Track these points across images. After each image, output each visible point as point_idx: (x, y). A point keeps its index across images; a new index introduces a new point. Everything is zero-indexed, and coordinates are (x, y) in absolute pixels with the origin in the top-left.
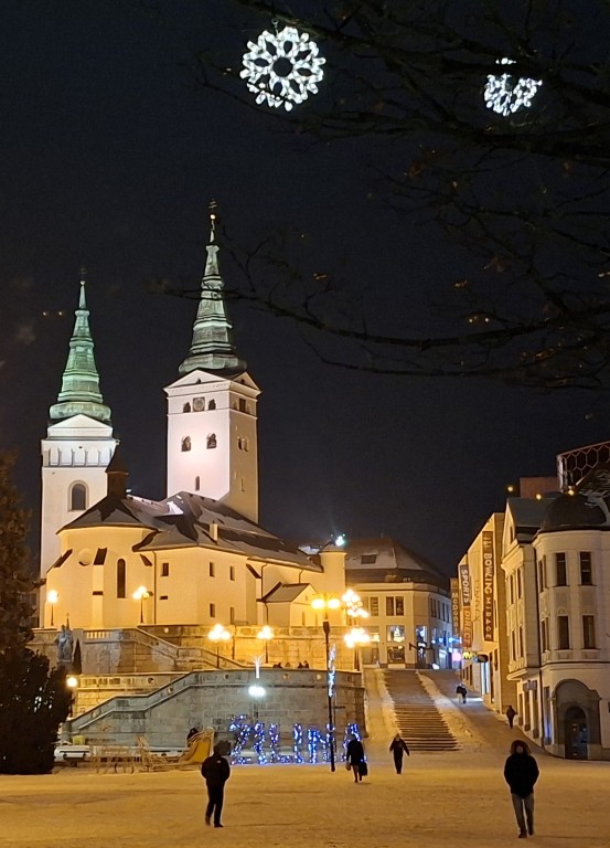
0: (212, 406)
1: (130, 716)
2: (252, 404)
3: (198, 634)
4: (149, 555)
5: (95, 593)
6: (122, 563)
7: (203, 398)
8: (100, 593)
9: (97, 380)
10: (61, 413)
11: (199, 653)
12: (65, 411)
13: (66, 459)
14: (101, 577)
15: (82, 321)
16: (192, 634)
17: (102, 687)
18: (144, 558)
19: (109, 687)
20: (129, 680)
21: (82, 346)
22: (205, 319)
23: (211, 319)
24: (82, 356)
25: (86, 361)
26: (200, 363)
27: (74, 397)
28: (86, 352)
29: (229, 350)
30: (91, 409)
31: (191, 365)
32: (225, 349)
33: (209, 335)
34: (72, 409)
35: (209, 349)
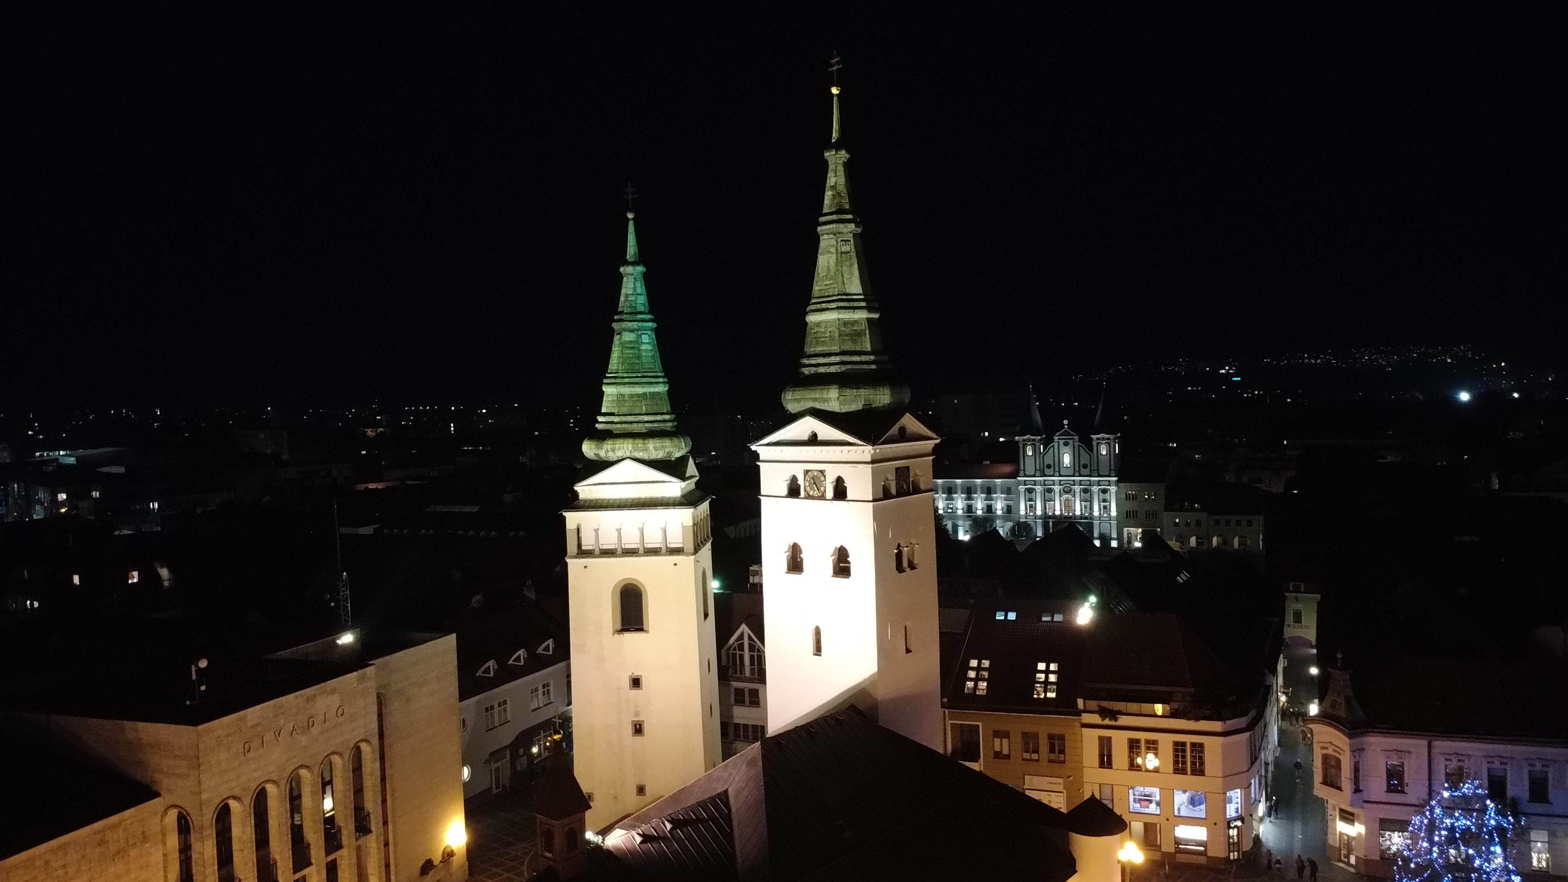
0: (840, 492)
2: (923, 468)
10: (600, 457)
13: (608, 542)
15: (632, 284)
21: (632, 331)
22: (824, 306)
23: (834, 305)
24: (633, 348)
25: (639, 357)
26: (815, 400)
27: (619, 426)
28: (637, 343)
29: (874, 367)
30: (646, 450)
31: (798, 401)
32: (865, 367)
33: (832, 338)
34: (613, 450)
35: (833, 369)
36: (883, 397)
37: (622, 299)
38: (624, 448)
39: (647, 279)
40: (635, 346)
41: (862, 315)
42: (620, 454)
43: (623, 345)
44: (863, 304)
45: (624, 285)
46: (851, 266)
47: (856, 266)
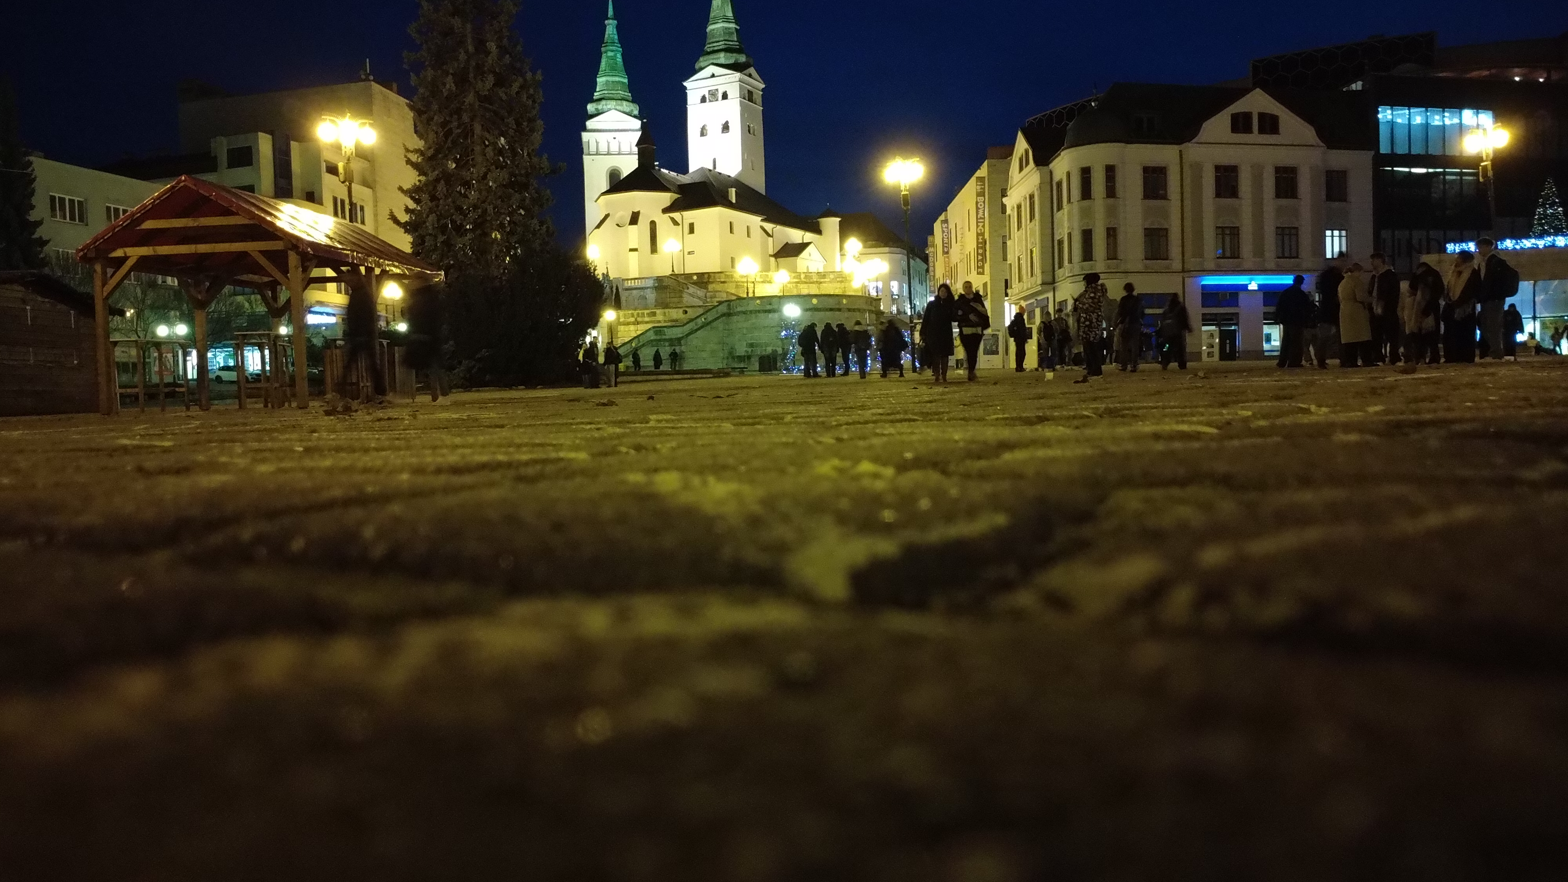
0: (725, 96)
1: (667, 344)
2: (758, 95)
3: (722, 280)
4: (676, 215)
5: (631, 250)
6: (653, 224)
7: (717, 90)
8: (635, 250)
9: (626, 81)
10: (597, 109)
11: (724, 295)
12: (600, 107)
13: (603, 148)
14: (637, 235)
15: (611, 29)
16: (718, 280)
17: (639, 319)
18: (673, 219)
19: (647, 319)
20: (665, 313)
21: (612, 51)
22: (716, 21)
23: (721, 21)
24: (612, 59)
25: (616, 64)
26: (713, 59)
27: (607, 95)
28: (615, 56)
29: (738, 47)
30: (622, 105)
31: (706, 61)
32: (734, 47)
33: (720, 35)
34: (606, 105)
35: (721, 47)
36: (742, 58)
37: (606, 36)
38: (612, 104)
39: (619, 28)
40: (614, 58)
41: (733, 26)
42: (609, 107)
43: (607, 57)
44: (734, 21)
45: (607, 30)
46: (728, 6)
47: (730, 5)
